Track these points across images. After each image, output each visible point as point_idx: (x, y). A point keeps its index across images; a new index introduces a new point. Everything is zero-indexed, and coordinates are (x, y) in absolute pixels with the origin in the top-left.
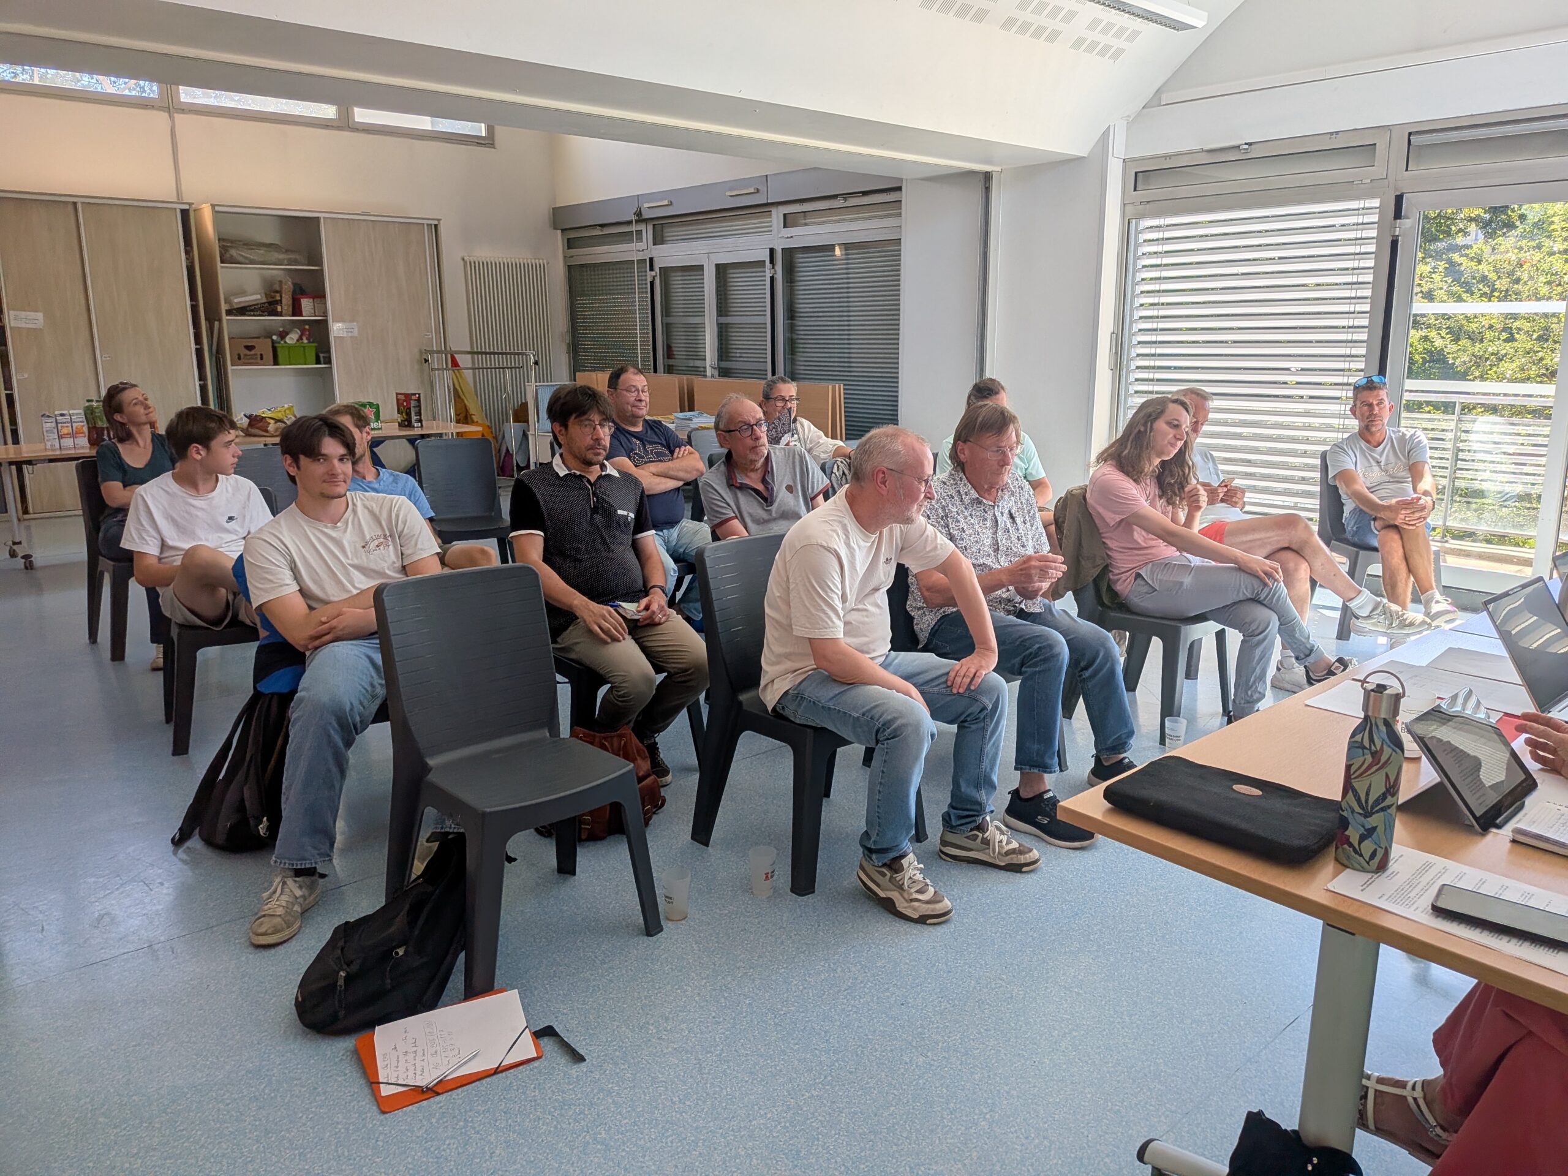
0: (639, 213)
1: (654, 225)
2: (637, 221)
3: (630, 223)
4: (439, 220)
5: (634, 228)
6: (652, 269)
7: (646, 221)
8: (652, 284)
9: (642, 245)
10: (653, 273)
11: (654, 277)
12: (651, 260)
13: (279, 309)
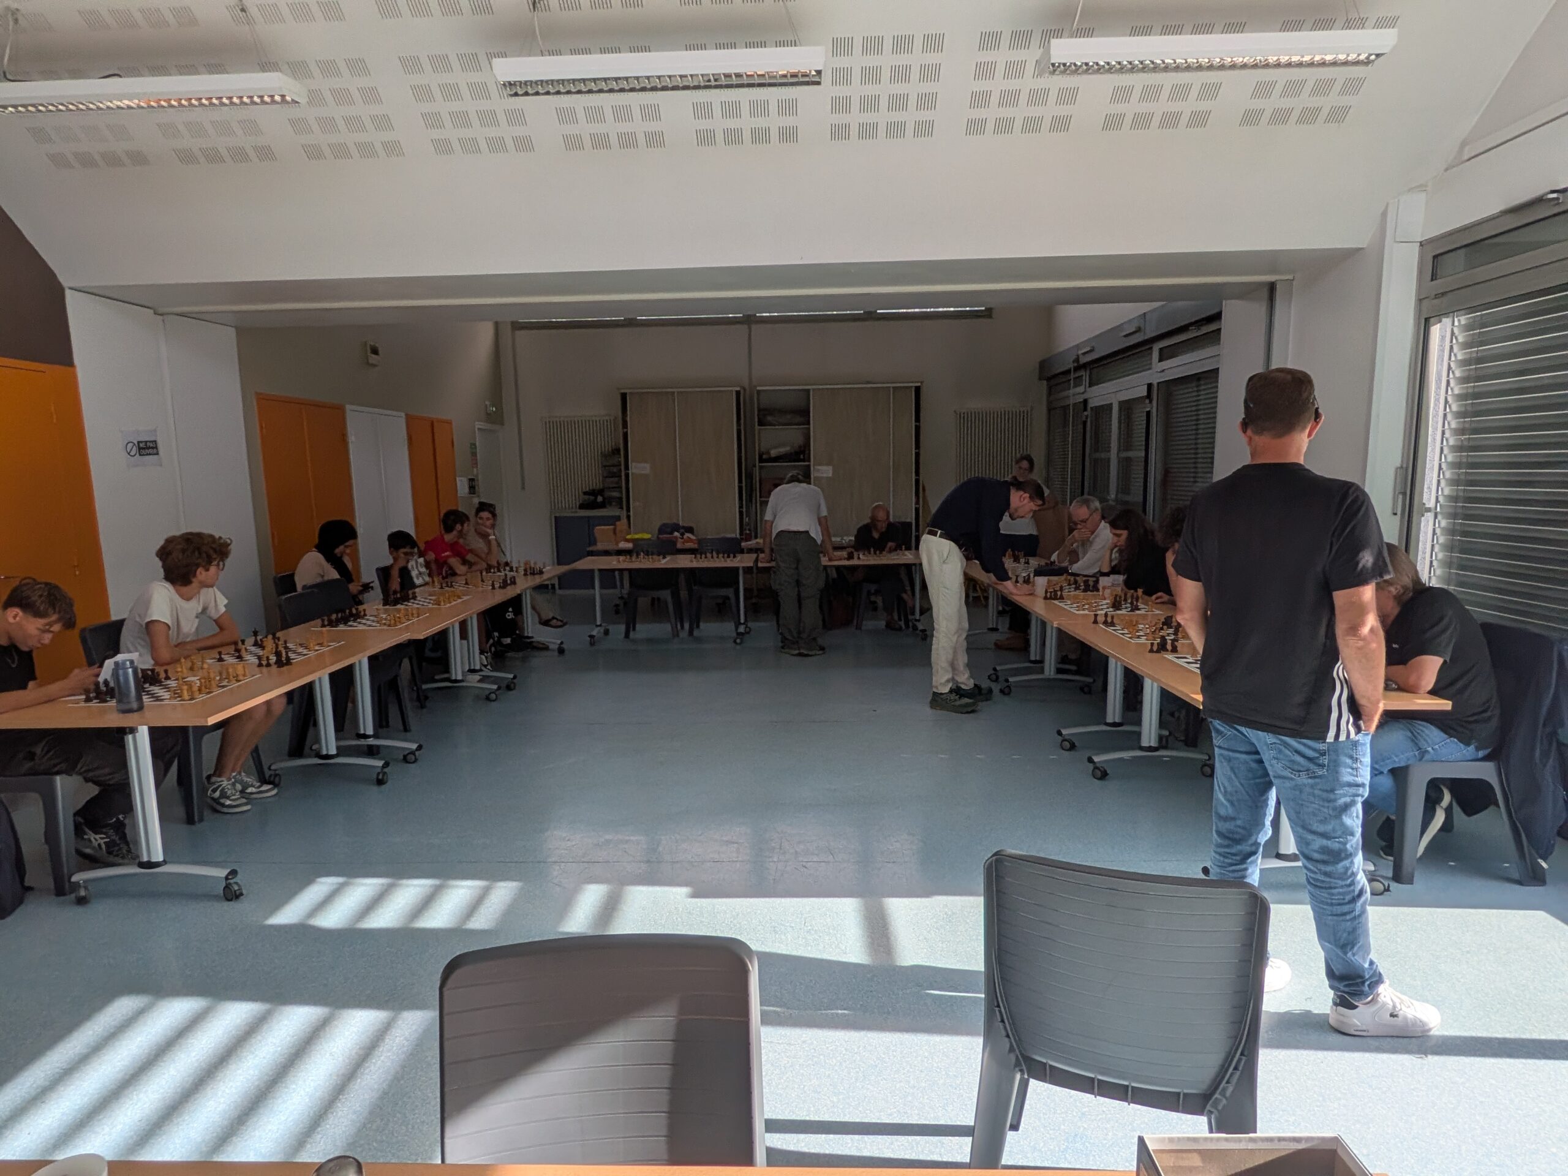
0: (1077, 360)
1: (1091, 369)
2: (1077, 369)
3: (1068, 372)
4: (922, 382)
5: (1072, 376)
6: (1085, 409)
7: (1084, 366)
8: (1085, 423)
9: (1081, 389)
10: (1086, 413)
11: (1087, 417)
12: (1085, 401)
13: (802, 457)
